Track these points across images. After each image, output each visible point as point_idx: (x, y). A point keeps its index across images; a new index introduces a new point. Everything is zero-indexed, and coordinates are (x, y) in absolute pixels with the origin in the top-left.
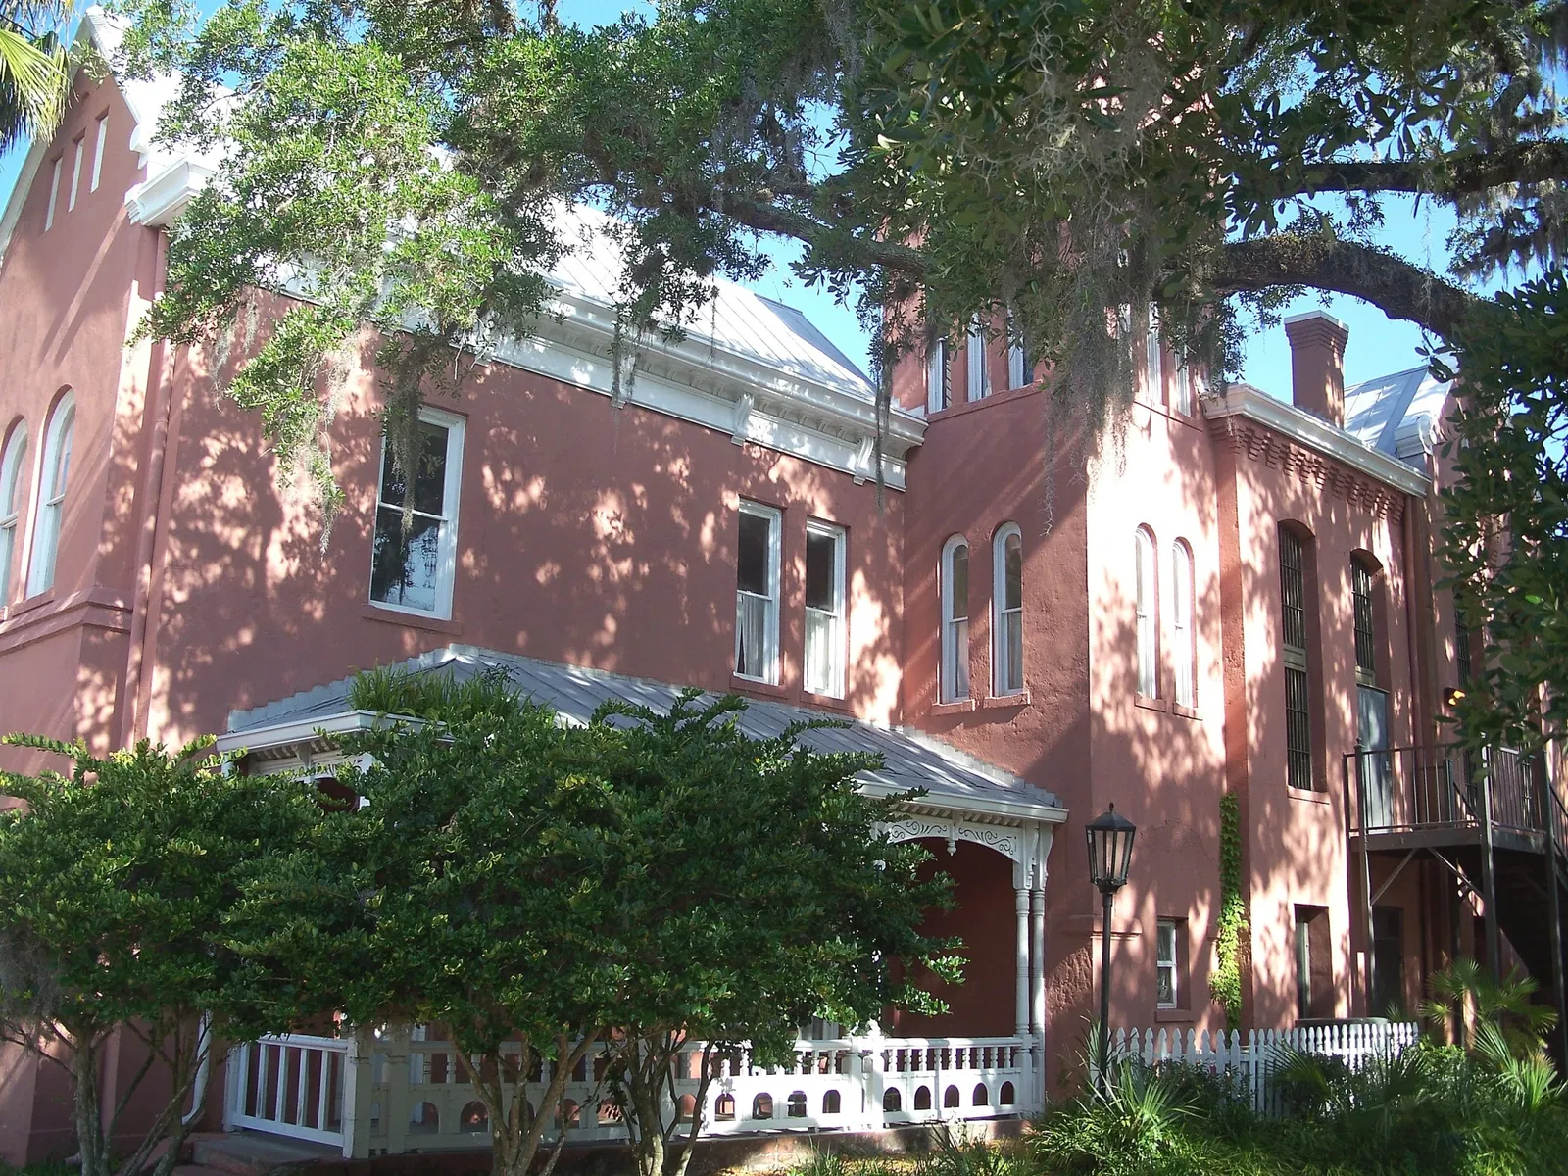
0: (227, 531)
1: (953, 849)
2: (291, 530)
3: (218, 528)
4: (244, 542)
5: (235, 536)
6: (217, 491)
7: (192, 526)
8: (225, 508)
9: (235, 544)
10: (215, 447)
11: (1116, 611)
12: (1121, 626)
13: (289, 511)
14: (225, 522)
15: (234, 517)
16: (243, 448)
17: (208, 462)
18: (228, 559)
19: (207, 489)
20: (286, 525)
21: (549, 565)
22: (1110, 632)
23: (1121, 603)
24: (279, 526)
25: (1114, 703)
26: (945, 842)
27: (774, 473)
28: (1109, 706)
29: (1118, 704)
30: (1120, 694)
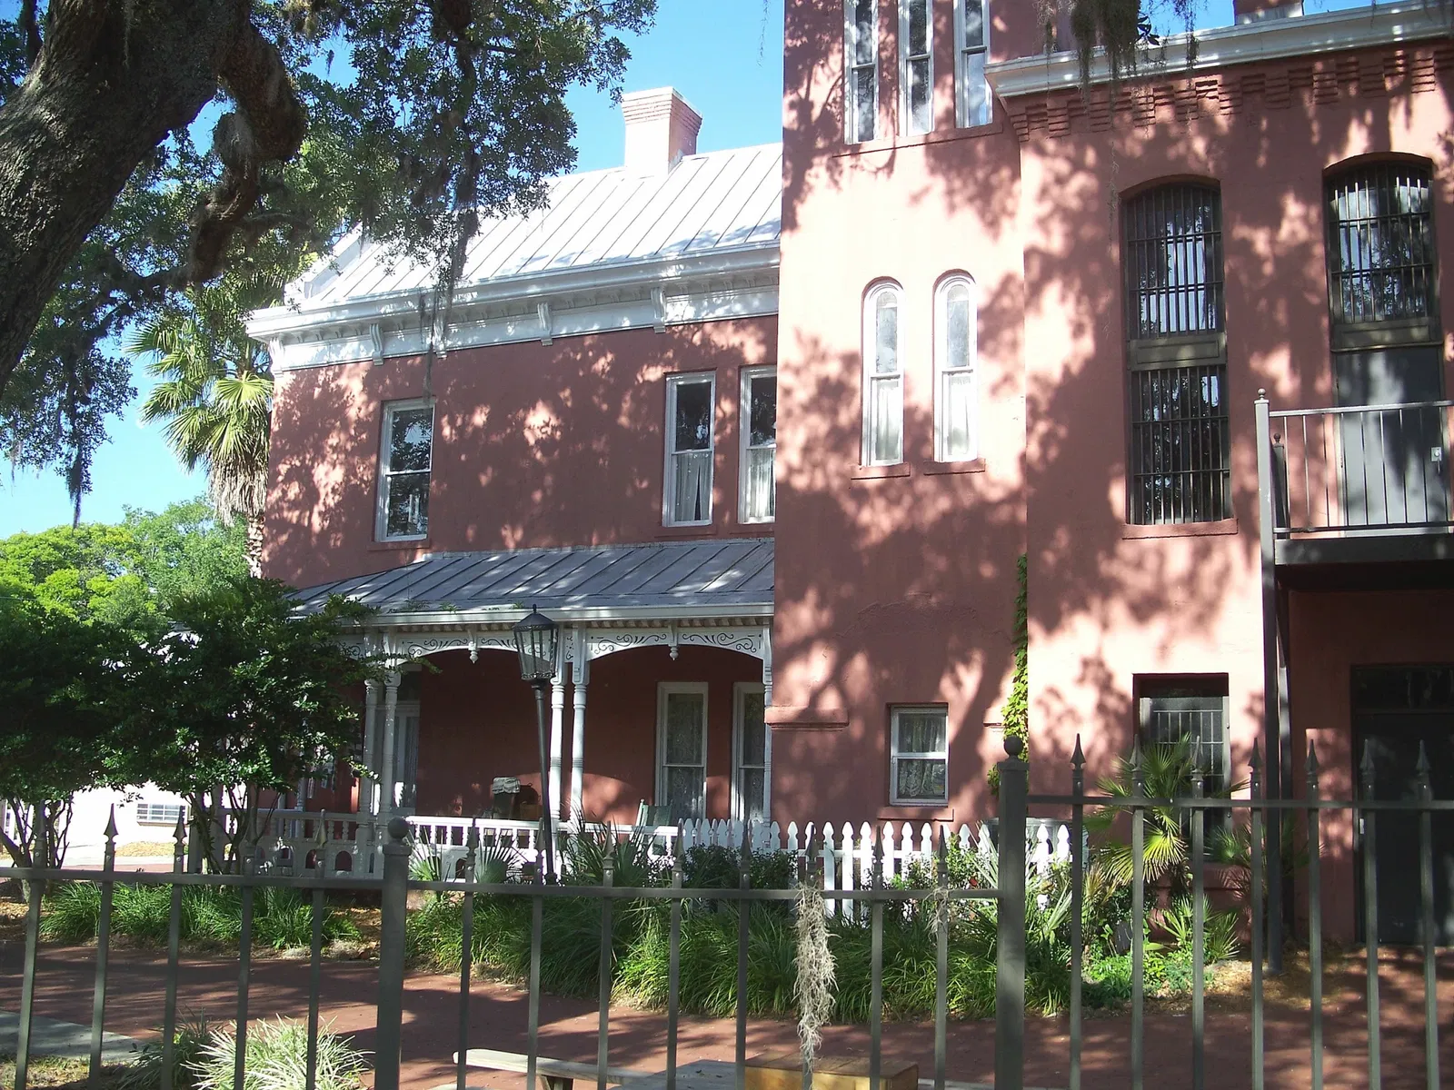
0: (290, 514)
1: (673, 654)
2: (324, 504)
3: (285, 514)
4: (299, 518)
5: (293, 516)
6: (285, 493)
7: (273, 517)
8: (289, 501)
9: (294, 521)
10: (283, 468)
11: (814, 369)
12: (823, 383)
13: (322, 492)
14: (289, 509)
15: (294, 505)
16: (298, 464)
17: (280, 478)
18: (291, 530)
19: (280, 494)
20: (321, 501)
21: (490, 470)
22: (803, 394)
23: (823, 358)
24: (317, 503)
25: (808, 467)
26: (667, 648)
27: (697, 339)
28: (800, 471)
29: (815, 466)
30: (818, 455)
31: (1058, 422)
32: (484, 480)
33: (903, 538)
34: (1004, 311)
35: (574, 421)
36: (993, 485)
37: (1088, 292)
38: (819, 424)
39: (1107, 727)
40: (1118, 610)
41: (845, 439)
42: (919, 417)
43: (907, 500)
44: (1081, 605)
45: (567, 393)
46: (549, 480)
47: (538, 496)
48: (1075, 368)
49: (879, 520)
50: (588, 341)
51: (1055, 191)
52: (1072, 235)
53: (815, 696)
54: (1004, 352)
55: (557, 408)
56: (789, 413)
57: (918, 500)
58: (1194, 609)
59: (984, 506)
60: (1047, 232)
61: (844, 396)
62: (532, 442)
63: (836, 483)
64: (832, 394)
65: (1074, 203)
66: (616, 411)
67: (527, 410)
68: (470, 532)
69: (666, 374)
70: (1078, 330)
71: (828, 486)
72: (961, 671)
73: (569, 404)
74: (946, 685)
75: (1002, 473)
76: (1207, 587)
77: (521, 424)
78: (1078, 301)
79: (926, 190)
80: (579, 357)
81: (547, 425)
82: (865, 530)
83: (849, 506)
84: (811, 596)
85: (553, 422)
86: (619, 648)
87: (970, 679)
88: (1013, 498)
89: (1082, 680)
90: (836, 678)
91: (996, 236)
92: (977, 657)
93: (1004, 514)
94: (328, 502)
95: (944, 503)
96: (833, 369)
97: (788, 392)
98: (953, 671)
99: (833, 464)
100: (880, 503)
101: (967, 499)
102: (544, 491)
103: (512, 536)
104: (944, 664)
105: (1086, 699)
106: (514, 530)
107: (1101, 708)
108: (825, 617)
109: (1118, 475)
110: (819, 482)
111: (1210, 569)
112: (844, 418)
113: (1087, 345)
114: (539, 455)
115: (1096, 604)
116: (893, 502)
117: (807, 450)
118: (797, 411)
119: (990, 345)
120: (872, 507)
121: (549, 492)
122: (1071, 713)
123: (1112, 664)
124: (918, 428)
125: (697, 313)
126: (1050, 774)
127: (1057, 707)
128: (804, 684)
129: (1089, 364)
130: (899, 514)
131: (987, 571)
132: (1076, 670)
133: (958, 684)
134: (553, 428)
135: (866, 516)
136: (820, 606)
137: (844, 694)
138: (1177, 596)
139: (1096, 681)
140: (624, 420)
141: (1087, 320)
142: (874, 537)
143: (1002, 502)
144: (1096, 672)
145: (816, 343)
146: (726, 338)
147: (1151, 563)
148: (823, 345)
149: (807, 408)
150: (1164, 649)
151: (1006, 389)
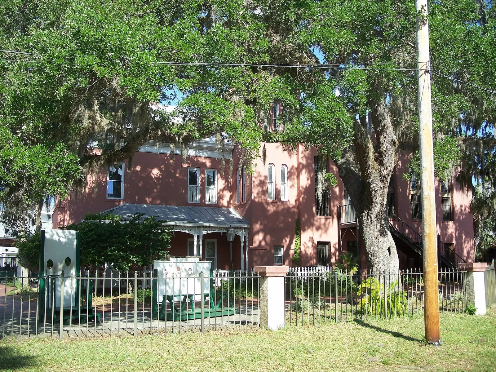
1: (222, 234)
11: (259, 178)
12: (261, 181)
13: (89, 183)
20: (89, 185)
21: (142, 183)
22: (257, 182)
23: (260, 176)
24: (87, 185)
25: (258, 197)
26: (220, 233)
27: (195, 159)
28: (256, 198)
29: (259, 197)
30: (260, 195)
31: (305, 195)
32: (140, 185)
33: (275, 212)
34: (292, 172)
35: (166, 174)
36: (291, 204)
37: (309, 172)
38: (260, 189)
39: (313, 249)
40: (314, 228)
41: (265, 192)
42: (278, 190)
43: (276, 206)
44: (309, 227)
45: (163, 166)
46: (158, 187)
47: (155, 190)
48: (308, 186)
49: (271, 209)
50: (168, 155)
51: (304, 152)
52: (307, 161)
53: (260, 242)
54: (292, 180)
55: (160, 170)
56: (254, 186)
57: (278, 206)
58: (325, 229)
59: (289, 208)
60: (303, 160)
61: (265, 184)
62: (154, 177)
63: (263, 201)
64: (262, 183)
65: (307, 155)
66: (176, 173)
67: (152, 169)
68: (137, 197)
69: (188, 167)
70: (308, 179)
71: (262, 202)
72: (286, 238)
73: (163, 169)
74: (284, 241)
75: (292, 202)
76: (327, 226)
77: (150, 172)
78: (308, 174)
79: (279, 146)
80: (166, 158)
81: (158, 174)
82: (269, 211)
83: (266, 206)
84: (259, 223)
85: (159, 173)
86: (209, 232)
87: (288, 240)
88: (294, 207)
89: (309, 241)
90: (264, 239)
91: (291, 158)
92: (289, 236)
93: (293, 210)
94: (91, 186)
95: (282, 207)
96: (262, 178)
97: (254, 182)
98: (285, 239)
99: (263, 197)
100: (271, 206)
101: (286, 206)
102: (157, 190)
103: (148, 200)
104: (284, 237)
105: (310, 244)
106: (149, 198)
107: (312, 246)
108: (262, 227)
109: (314, 206)
110: (260, 200)
111: (327, 222)
112: (265, 188)
113: (309, 182)
114: (156, 181)
115: (311, 228)
116: (274, 206)
117: (258, 194)
118: (256, 186)
119: (290, 178)
120: (270, 207)
121: (159, 190)
122: (308, 247)
123: (314, 238)
124: (278, 192)
125: (195, 153)
126: (305, 257)
127: (306, 246)
128: (258, 239)
129: (310, 185)
130: (275, 208)
131: (290, 220)
132: (309, 239)
133: (286, 241)
134: (159, 175)
135: (269, 208)
136: (261, 224)
137: (266, 242)
138: (322, 227)
139: (312, 241)
140: (177, 175)
141: (309, 178)
142: (271, 212)
143: (292, 208)
144: (312, 239)
145: (259, 173)
146: (203, 160)
147: (319, 221)
148: (260, 173)
149: (258, 186)
150: (321, 236)
151: (293, 187)
